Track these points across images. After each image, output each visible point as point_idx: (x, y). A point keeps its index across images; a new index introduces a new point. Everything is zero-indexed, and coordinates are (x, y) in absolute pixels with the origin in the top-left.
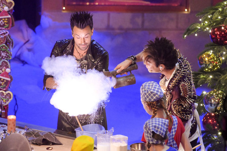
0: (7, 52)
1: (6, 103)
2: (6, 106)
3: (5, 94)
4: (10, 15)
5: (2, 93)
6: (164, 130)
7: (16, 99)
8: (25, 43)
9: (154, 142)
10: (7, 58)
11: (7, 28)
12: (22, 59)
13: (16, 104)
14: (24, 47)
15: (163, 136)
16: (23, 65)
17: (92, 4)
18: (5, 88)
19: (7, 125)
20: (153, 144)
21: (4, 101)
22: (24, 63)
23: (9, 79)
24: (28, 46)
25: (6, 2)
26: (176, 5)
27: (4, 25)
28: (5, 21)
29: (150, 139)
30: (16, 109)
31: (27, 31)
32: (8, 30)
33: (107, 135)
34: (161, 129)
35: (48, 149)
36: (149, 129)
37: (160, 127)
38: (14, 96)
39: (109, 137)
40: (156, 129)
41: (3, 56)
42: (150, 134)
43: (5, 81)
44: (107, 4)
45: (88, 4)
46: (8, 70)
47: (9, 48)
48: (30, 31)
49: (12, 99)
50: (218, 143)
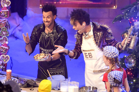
0: (6, 32)
1: (5, 62)
2: (6, 64)
3: (5, 57)
4: (8, 9)
5: (3, 56)
6: (120, 78)
7: (11, 60)
8: (17, 26)
9: (115, 85)
10: (6, 35)
11: (7, 17)
12: (15, 36)
13: (12, 63)
14: (17, 29)
15: (120, 81)
16: (16, 40)
17: (58, 3)
18: (5, 53)
19: (6, 75)
20: (114, 86)
21: (5, 61)
22: (17, 38)
23: (7, 48)
24: (19, 28)
25: (6, 2)
26: (108, 4)
27: (4, 16)
28: (5, 13)
29: (112, 83)
30: (12, 66)
31: (18, 19)
32: (7, 19)
33: (66, 82)
34: (119, 77)
35: (31, 90)
36: (112, 77)
37: (118, 75)
38: (11, 58)
39: (68, 83)
40: (116, 76)
41: (4, 34)
42: (112, 80)
43: (5, 49)
44: (67, 3)
45: (55, 3)
46: (7, 43)
47: (8, 29)
48: (20, 19)
49: (9, 59)
50: (133, 86)
